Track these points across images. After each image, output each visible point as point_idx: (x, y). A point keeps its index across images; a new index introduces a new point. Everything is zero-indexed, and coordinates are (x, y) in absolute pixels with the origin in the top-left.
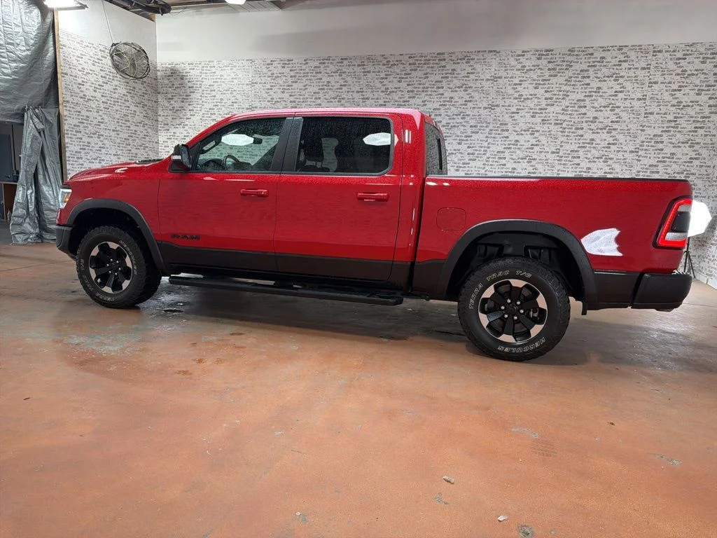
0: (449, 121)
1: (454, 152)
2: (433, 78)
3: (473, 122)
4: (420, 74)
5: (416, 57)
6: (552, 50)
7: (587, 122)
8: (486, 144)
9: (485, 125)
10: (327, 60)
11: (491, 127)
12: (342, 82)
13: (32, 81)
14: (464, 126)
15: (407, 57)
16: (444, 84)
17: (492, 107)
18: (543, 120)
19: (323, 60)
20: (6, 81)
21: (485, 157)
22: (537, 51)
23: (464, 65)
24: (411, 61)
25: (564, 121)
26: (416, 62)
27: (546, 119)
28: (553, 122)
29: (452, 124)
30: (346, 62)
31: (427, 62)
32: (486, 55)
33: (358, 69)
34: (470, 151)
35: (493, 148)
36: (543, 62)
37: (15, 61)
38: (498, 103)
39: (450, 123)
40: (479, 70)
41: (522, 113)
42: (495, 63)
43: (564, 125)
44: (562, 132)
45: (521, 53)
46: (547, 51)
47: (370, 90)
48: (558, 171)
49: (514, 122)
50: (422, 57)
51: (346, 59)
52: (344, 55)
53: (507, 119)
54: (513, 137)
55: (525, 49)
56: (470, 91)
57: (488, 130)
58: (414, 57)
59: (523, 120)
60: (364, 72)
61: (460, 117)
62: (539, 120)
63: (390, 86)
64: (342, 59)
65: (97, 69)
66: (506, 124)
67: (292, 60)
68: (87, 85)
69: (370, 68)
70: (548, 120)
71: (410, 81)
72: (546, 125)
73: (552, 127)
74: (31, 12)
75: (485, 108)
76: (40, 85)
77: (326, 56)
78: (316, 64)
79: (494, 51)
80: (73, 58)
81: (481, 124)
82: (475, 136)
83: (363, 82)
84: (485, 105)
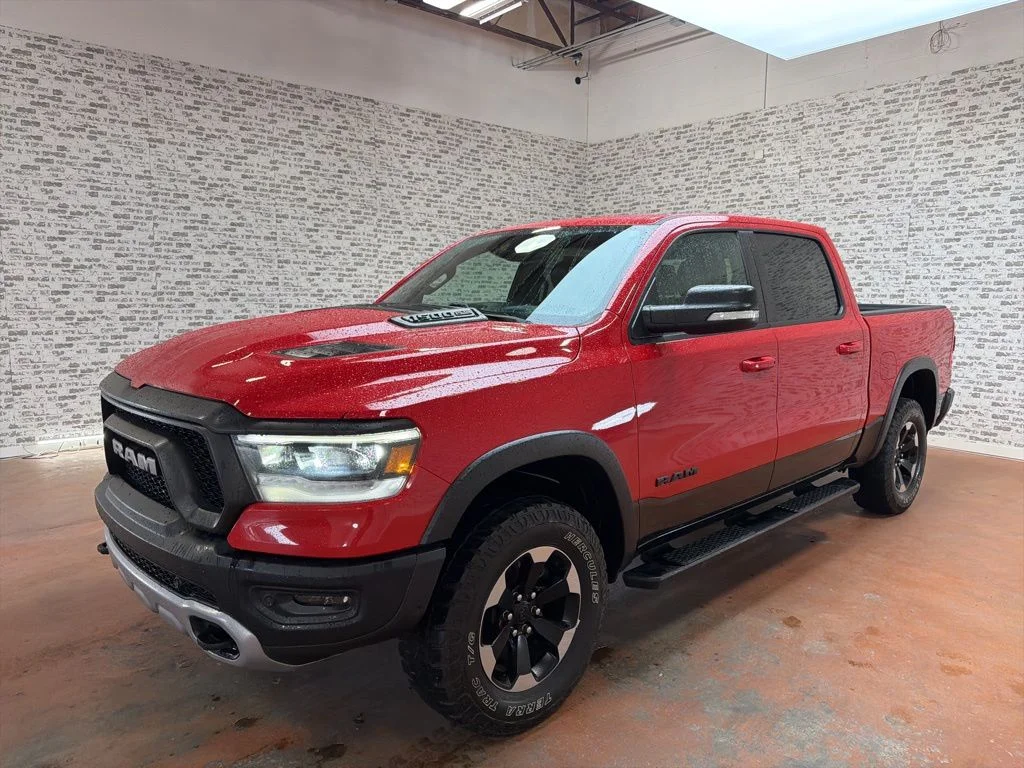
3: (354, 206)
4: (262, 113)
5: (252, 81)
6: (439, 116)
7: (483, 217)
9: (370, 211)
11: (379, 215)
17: (376, 185)
18: (439, 212)
22: (423, 113)
23: (331, 113)
24: (243, 87)
25: (461, 214)
26: (252, 90)
27: (442, 210)
28: (450, 215)
29: (323, 206)
30: (99, 58)
31: (271, 95)
32: (361, 104)
34: (355, 250)
36: (432, 130)
38: (383, 180)
40: (353, 125)
41: (415, 199)
42: (373, 119)
43: (462, 221)
45: (405, 112)
46: (434, 115)
47: (164, 126)
49: (408, 211)
50: (262, 84)
51: (99, 51)
52: (96, 43)
55: (411, 107)
56: (344, 155)
57: (375, 219)
58: (248, 81)
59: (417, 209)
61: (334, 195)
62: (435, 211)
63: (206, 124)
71: (245, 123)
72: (443, 219)
73: (449, 221)
75: (368, 186)
77: (46, 32)
79: (372, 101)
81: (365, 210)
82: (359, 228)
84: (368, 181)
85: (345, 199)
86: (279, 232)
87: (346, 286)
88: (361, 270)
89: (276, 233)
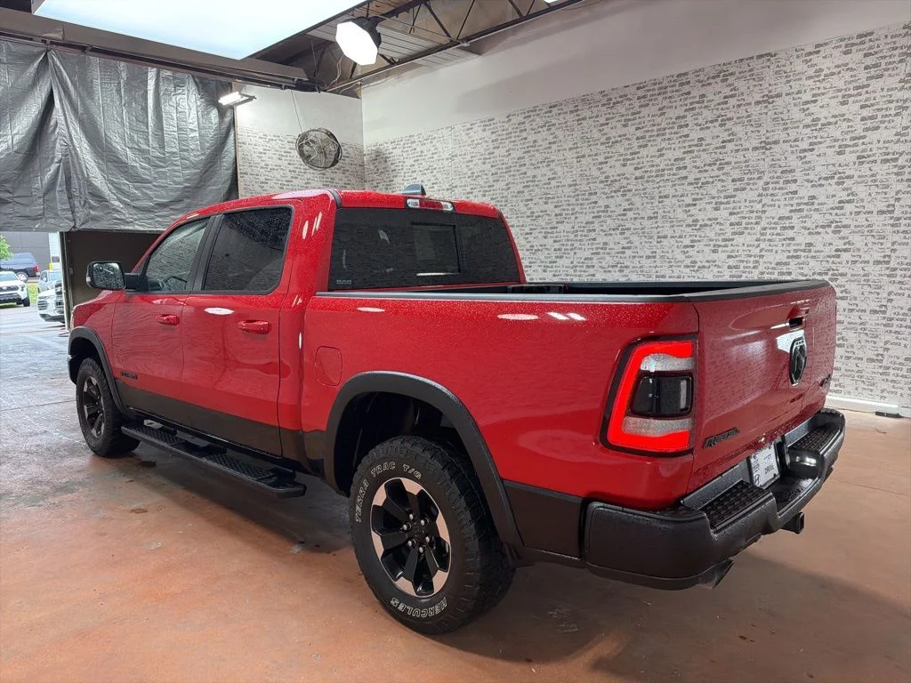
0: (698, 176)
1: (709, 223)
2: (672, 113)
3: (736, 174)
4: (653, 109)
5: (647, 85)
6: (872, 33)
8: (759, 207)
9: (756, 176)
10: (532, 111)
11: (766, 178)
12: (551, 138)
13: (209, 186)
14: (723, 181)
15: (633, 89)
16: (689, 120)
17: (766, 146)
18: (859, 157)
19: (528, 112)
20: (178, 189)
21: (758, 228)
22: (842, 40)
23: (718, 86)
24: (640, 93)
25: (901, 154)
26: (649, 92)
27: (865, 154)
28: (879, 158)
29: (703, 180)
30: (555, 110)
31: (663, 90)
32: (753, 64)
33: (570, 117)
34: (734, 219)
35: (771, 212)
36: (856, 56)
37: (188, 168)
38: (776, 138)
39: (700, 179)
40: (742, 89)
41: (819, 149)
42: (769, 76)
43: (900, 162)
44: (896, 174)
45: (813, 50)
46: (860, 36)
47: (586, 144)
48: (893, 244)
49: (806, 166)
50: (655, 84)
51: (555, 106)
52: (553, 102)
53: (793, 162)
54: (805, 192)
55: (821, 41)
56: (729, 124)
57: (761, 183)
58: (644, 87)
59: (822, 160)
60: (578, 120)
61: (715, 168)
62: (853, 157)
63: (613, 134)
64: (550, 107)
65: (284, 163)
66: (791, 171)
67: (493, 119)
68: (271, 183)
69: (587, 113)
70: (869, 156)
71: (640, 123)
72: (866, 166)
73: (877, 168)
74: (208, 113)
75: (755, 149)
76: (217, 190)
77: (531, 107)
78: (521, 119)
79: (767, 55)
80: (255, 155)
81: (749, 176)
82: (741, 196)
83: (577, 134)
84: (755, 143)
85: (727, 168)
86: (660, 211)
87: (721, 256)
88: (739, 240)
89: (657, 213)
